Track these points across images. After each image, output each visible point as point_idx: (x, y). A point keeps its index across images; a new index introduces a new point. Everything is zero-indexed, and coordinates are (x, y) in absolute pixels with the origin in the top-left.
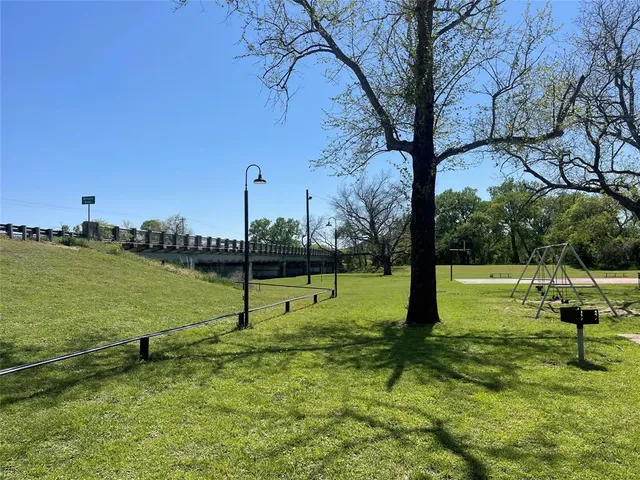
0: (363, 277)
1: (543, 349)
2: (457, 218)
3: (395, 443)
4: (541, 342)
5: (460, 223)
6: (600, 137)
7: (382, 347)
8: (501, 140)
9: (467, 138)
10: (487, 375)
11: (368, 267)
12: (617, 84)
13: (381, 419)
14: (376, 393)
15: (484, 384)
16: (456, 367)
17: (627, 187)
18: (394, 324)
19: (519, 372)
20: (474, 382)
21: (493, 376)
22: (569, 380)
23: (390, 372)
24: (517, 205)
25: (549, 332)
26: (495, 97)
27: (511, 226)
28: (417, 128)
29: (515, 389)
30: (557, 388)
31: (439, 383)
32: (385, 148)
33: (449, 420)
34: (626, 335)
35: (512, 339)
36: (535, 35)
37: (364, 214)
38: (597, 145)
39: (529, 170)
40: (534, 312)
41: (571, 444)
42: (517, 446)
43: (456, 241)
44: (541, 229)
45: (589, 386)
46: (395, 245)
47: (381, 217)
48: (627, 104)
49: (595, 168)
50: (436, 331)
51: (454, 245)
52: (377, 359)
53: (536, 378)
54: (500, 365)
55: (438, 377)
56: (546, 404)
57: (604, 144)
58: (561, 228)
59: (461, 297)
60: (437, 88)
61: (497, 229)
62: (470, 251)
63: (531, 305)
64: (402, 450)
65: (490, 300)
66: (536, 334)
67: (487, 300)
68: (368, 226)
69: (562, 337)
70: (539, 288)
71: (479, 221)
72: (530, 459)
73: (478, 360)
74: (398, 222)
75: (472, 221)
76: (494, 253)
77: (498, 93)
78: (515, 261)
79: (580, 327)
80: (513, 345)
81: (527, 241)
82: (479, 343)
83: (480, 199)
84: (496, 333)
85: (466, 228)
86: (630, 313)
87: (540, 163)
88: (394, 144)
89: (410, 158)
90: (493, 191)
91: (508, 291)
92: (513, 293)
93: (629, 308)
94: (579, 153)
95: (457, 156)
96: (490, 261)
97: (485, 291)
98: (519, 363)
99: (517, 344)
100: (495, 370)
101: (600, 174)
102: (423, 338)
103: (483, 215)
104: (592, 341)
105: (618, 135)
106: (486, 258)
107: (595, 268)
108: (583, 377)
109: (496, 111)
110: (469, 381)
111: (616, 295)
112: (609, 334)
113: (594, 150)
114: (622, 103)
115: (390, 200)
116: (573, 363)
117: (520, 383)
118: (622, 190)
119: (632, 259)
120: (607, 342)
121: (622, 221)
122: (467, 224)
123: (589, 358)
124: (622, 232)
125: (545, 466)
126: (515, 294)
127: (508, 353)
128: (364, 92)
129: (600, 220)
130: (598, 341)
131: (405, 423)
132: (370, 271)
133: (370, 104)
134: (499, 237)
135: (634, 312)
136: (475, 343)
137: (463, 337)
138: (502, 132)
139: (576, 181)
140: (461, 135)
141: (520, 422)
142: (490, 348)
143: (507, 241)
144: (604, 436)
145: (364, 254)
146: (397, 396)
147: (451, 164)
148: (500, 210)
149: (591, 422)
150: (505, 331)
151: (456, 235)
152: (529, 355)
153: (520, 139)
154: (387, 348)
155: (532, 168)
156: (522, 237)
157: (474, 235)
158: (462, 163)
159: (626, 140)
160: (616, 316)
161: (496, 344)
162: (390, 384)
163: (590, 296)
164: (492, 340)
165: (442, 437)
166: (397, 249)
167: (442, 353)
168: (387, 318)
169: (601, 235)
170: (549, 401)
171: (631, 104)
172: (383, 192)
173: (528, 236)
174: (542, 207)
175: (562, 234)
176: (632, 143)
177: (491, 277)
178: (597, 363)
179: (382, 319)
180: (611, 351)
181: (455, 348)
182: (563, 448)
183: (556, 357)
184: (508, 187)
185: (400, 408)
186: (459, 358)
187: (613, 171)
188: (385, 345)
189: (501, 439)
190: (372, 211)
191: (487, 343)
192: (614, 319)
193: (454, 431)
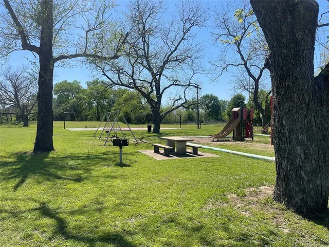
0: (9, 127)
1: (105, 159)
2: (69, 96)
3: (13, 220)
4: (105, 156)
5: (71, 99)
6: (135, 63)
7: (14, 167)
8: (90, 55)
9: (72, 51)
10: (76, 175)
11: (13, 122)
12: (142, 40)
13: (7, 208)
14: (5, 193)
15: (73, 180)
16: (59, 173)
17: (145, 88)
18: (25, 153)
19: (92, 172)
20: (69, 179)
21: (79, 175)
22: (114, 172)
23: (17, 180)
24: (100, 92)
25: (108, 152)
26: (87, 32)
27: (97, 102)
28: (42, 39)
29: (88, 180)
30: (108, 177)
31: (48, 182)
32: (21, 48)
33: (50, 201)
34: (140, 151)
35: (91, 156)
36: (107, 5)
37: (11, 89)
38: (133, 66)
39: (105, 75)
40: (103, 143)
41: (111, 201)
42: (85, 207)
43: (68, 108)
44: (110, 105)
45: (122, 174)
46: (31, 109)
47: (22, 92)
48: (146, 50)
49: (132, 77)
50: (51, 155)
51: (67, 111)
52: (10, 174)
53: (99, 173)
54: (83, 169)
55: (48, 180)
56: (102, 184)
57: (136, 67)
58: (119, 105)
59: (68, 137)
60: (55, 19)
61: (90, 104)
62: (76, 114)
63: (103, 140)
64: (18, 223)
65: (83, 138)
66: (103, 153)
67: (81, 138)
68: (13, 96)
69: (114, 153)
70: (107, 132)
71: (81, 99)
72: (90, 212)
73: (72, 168)
74: (33, 96)
75: (77, 98)
76: (88, 115)
77: (89, 31)
78: (98, 119)
79: (121, 148)
80: (91, 159)
81: (104, 110)
82: (74, 159)
83: (82, 87)
84: (84, 154)
85: (74, 102)
86: (143, 142)
87: (110, 72)
88: (26, 46)
89: (38, 56)
90: (88, 84)
91: (93, 134)
92: (94, 135)
93: (143, 140)
94: (126, 69)
95: (66, 60)
96: (86, 120)
97: (82, 134)
98: (93, 167)
99: (93, 158)
100: (80, 172)
101: (134, 80)
102: (42, 160)
103: (83, 96)
104: (127, 154)
105: (142, 64)
106: (84, 118)
107: (132, 123)
108: (121, 170)
109: (88, 40)
110: (66, 179)
111: (138, 135)
112: (133, 151)
113: (132, 69)
114: (144, 49)
115: (28, 82)
116: (117, 165)
117: (92, 177)
118: (143, 89)
119: (146, 120)
120: (132, 154)
121: (143, 103)
122: (74, 100)
123: (124, 162)
124: (143, 108)
125: (97, 214)
126: (96, 135)
127: (88, 163)
128: (8, 11)
129: (135, 102)
130: (129, 154)
131: (22, 208)
132: (15, 124)
133: (12, 20)
134: (91, 108)
135: (144, 141)
136: (72, 159)
137: (66, 157)
138: (91, 51)
139: (125, 83)
140: (68, 48)
141: (89, 195)
142: (80, 161)
143: (95, 110)
144: (125, 195)
145: (10, 114)
146: (20, 193)
147: (63, 64)
148: (92, 94)
149: (121, 189)
150: (89, 152)
151: (68, 105)
152: (98, 163)
153: (99, 56)
154: (18, 167)
155: (106, 73)
156: (102, 108)
157: (78, 106)
158: (69, 64)
159: (144, 66)
160: (137, 143)
161: (83, 159)
162: (16, 187)
163: (128, 135)
164: (81, 158)
165: (45, 211)
166: (32, 111)
167: (52, 166)
168: (21, 150)
169: (135, 109)
170: (104, 183)
171: (148, 51)
172: (23, 77)
173: (104, 108)
174: (111, 94)
175: (119, 107)
176: (147, 68)
177: (86, 127)
178: (127, 163)
179: (17, 151)
180: (133, 158)
181: (60, 163)
182: (107, 204)
183: (111, 163)
184: (96, 82)
185: (20, 200)
186: (62, 168)
187: (139, 80)
188: (17, 165)
189: (77, 205)
190: (16, 87)
191: (78, 159)
192: (136, 144)
193: (51, 206)
